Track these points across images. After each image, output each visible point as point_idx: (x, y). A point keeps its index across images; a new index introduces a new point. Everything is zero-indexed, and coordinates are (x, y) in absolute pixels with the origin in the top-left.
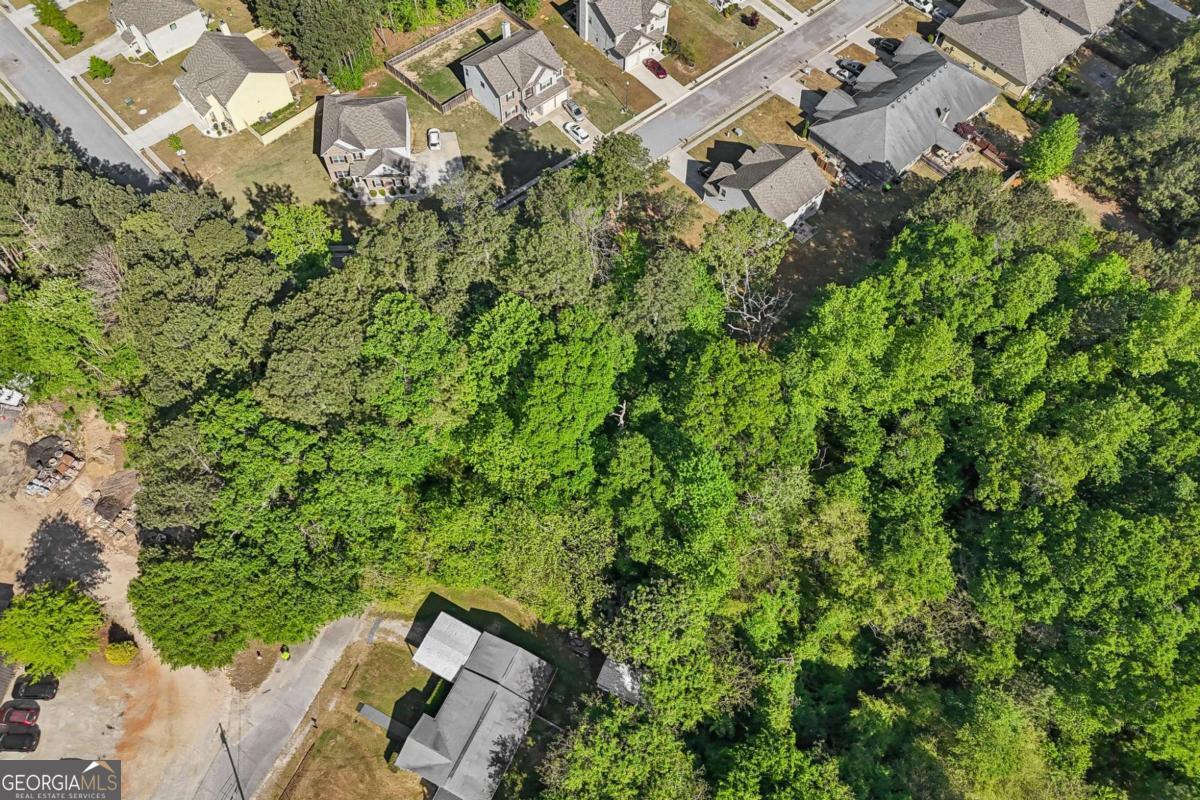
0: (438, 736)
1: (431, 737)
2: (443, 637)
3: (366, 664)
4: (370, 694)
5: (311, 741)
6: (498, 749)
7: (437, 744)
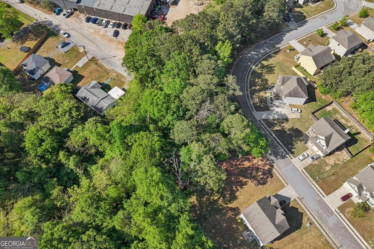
0: (95, 88)
1: (95, 86)
3: (121, 80)
4: (113, 80)
5: (107, 70)
7: (93, 87)
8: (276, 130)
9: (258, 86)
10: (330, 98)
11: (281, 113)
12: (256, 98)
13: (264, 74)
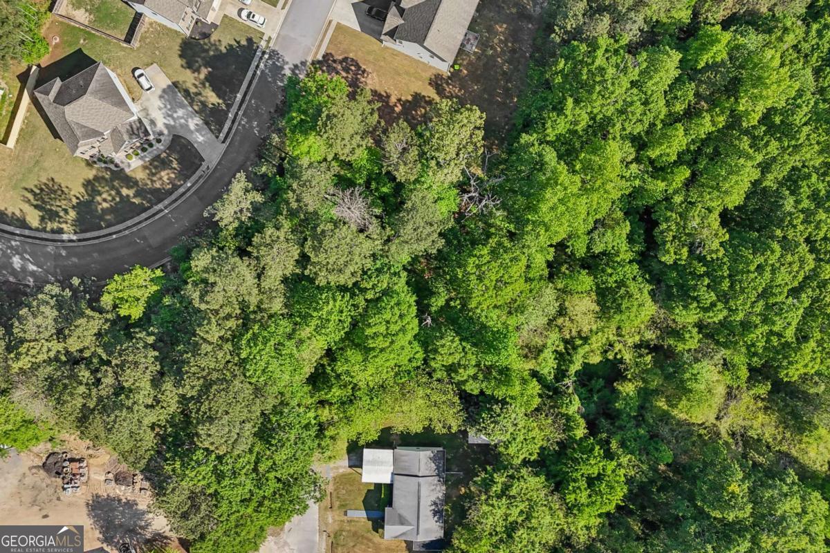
0: (400, 516)
1: (397, 519)
2: (374, 462)
3: (335, 490)
4: (346, 505)
5: (330, 541)
6: (433, 507)
7: (402, 521)
8: (219, 96)
9: (119, 193)
10: (47, 25)
11: (162, 106)
12: (161, 179)
13: (75, 201)
